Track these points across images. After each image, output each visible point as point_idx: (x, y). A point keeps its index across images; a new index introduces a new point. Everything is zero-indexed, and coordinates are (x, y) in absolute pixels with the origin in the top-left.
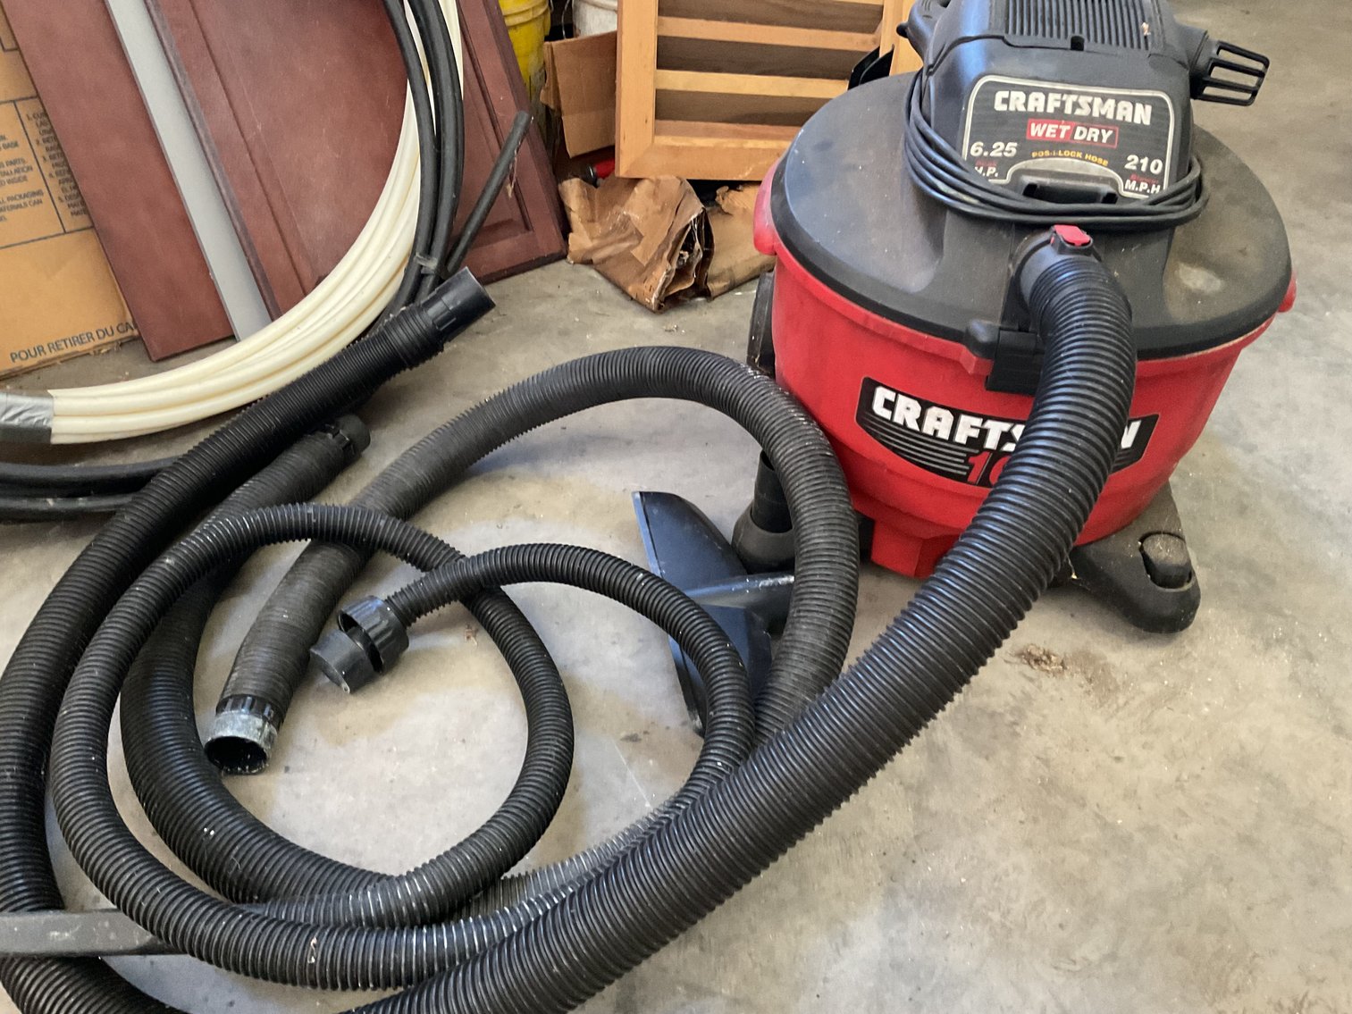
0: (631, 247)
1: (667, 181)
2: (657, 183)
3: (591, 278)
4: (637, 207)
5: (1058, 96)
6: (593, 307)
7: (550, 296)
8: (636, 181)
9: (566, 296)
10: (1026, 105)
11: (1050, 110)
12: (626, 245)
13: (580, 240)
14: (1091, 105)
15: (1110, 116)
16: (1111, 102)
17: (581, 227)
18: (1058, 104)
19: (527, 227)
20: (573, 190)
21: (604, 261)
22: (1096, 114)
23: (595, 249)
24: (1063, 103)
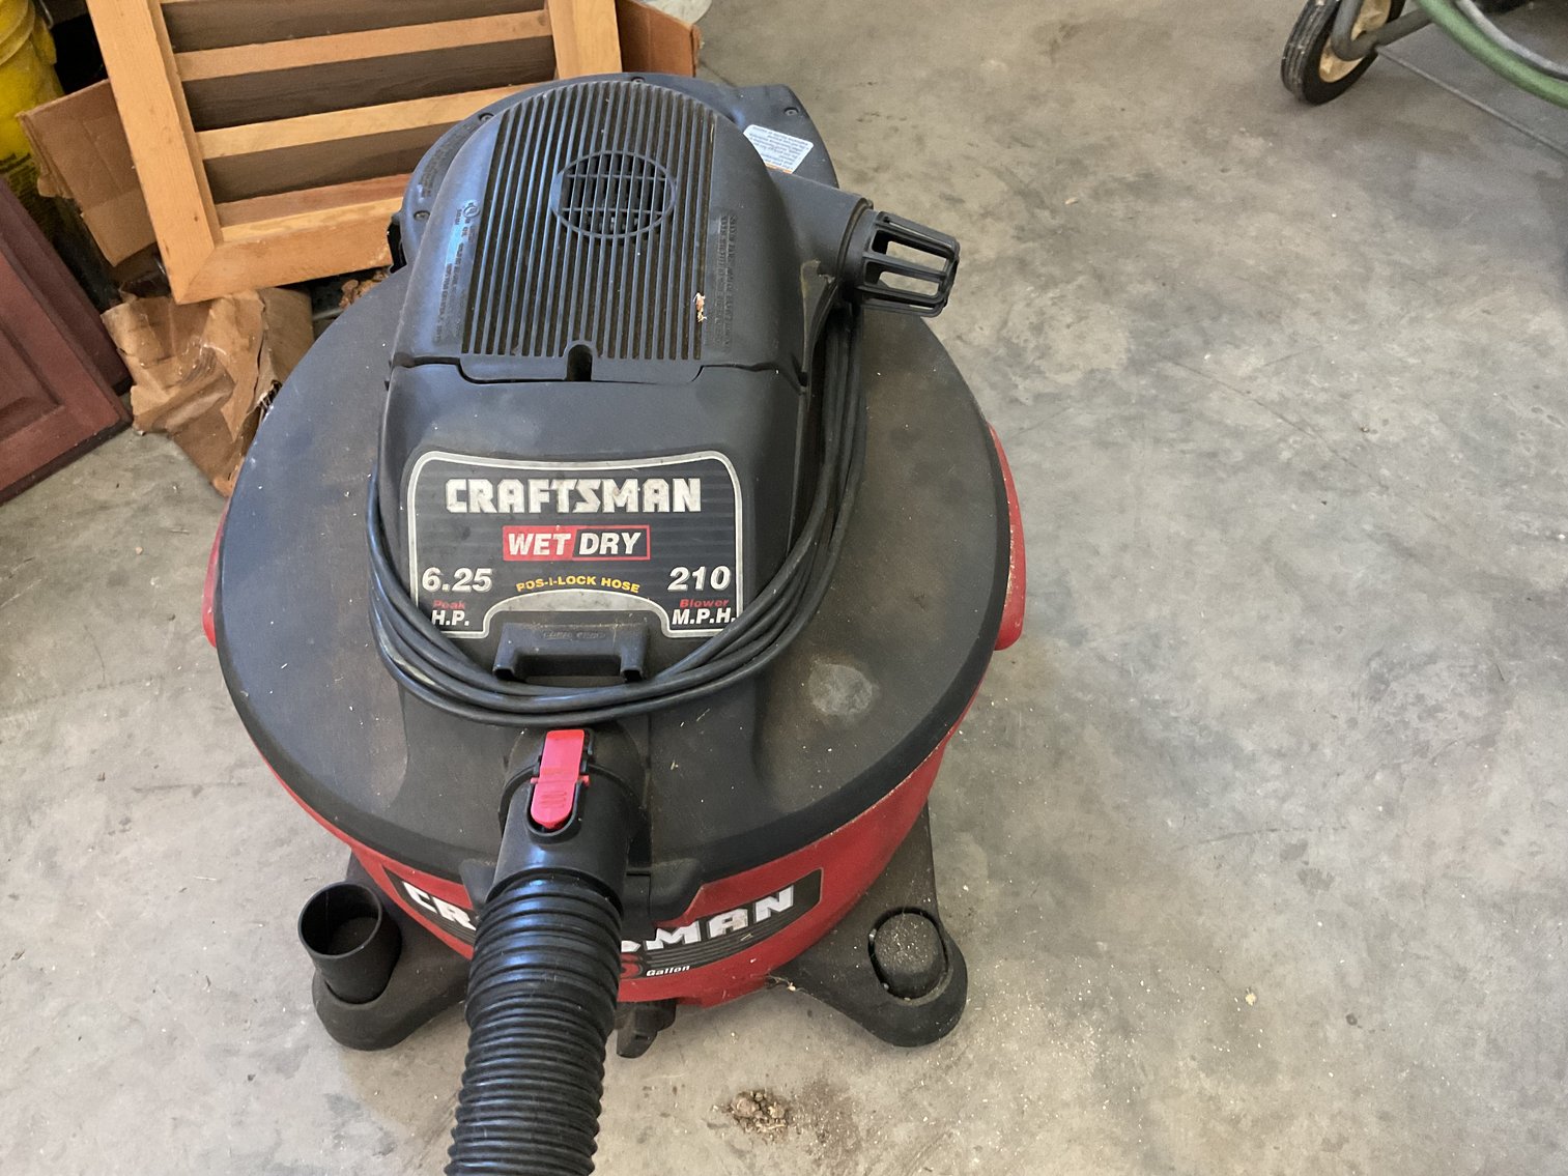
0: (222, 401)
1: (248, 302)
2: (236, 303)
3: (169, 459)
4: (220, 340)
5: (544, 484)
6: (166, 519)
7: (104, 507)
8: (207, 305)
9: (128, 504)
10: (495, 501)
11: (535, 508)
12: (214, 397)
13: (146, 396)
14: (599, 493)
15: (633, 508)
16: (631, 485)
17: (146, 374)
18: (546, 498)
19: (56, 402)
20: (122, 320)
21: (185, 426)
22: (609, 508)
23: (173, 407)
24: (554, 494)
